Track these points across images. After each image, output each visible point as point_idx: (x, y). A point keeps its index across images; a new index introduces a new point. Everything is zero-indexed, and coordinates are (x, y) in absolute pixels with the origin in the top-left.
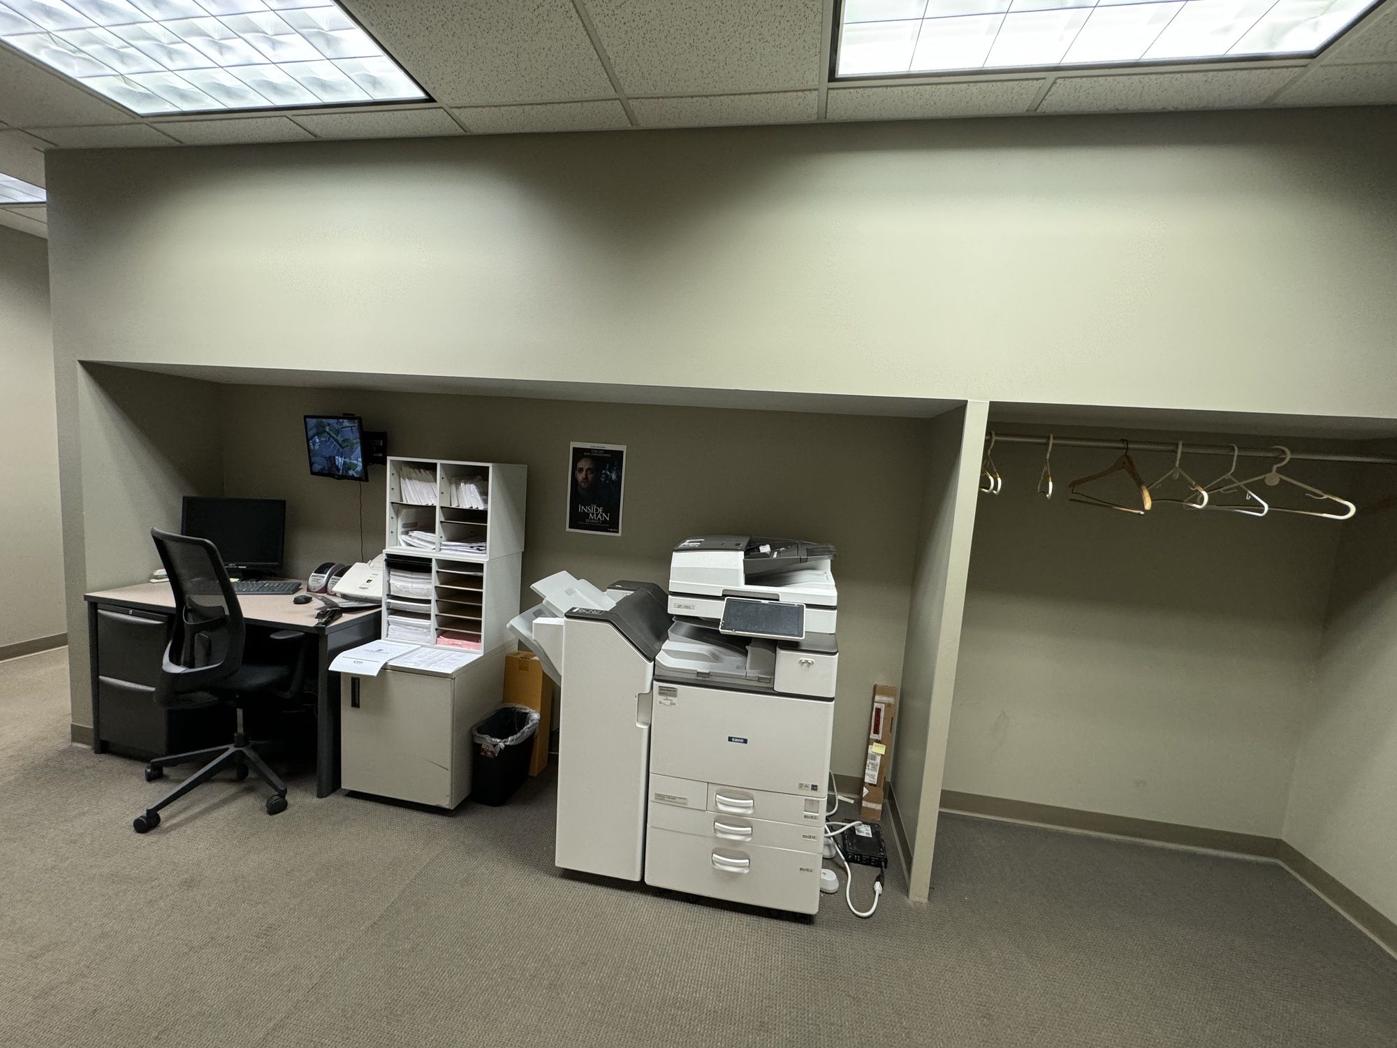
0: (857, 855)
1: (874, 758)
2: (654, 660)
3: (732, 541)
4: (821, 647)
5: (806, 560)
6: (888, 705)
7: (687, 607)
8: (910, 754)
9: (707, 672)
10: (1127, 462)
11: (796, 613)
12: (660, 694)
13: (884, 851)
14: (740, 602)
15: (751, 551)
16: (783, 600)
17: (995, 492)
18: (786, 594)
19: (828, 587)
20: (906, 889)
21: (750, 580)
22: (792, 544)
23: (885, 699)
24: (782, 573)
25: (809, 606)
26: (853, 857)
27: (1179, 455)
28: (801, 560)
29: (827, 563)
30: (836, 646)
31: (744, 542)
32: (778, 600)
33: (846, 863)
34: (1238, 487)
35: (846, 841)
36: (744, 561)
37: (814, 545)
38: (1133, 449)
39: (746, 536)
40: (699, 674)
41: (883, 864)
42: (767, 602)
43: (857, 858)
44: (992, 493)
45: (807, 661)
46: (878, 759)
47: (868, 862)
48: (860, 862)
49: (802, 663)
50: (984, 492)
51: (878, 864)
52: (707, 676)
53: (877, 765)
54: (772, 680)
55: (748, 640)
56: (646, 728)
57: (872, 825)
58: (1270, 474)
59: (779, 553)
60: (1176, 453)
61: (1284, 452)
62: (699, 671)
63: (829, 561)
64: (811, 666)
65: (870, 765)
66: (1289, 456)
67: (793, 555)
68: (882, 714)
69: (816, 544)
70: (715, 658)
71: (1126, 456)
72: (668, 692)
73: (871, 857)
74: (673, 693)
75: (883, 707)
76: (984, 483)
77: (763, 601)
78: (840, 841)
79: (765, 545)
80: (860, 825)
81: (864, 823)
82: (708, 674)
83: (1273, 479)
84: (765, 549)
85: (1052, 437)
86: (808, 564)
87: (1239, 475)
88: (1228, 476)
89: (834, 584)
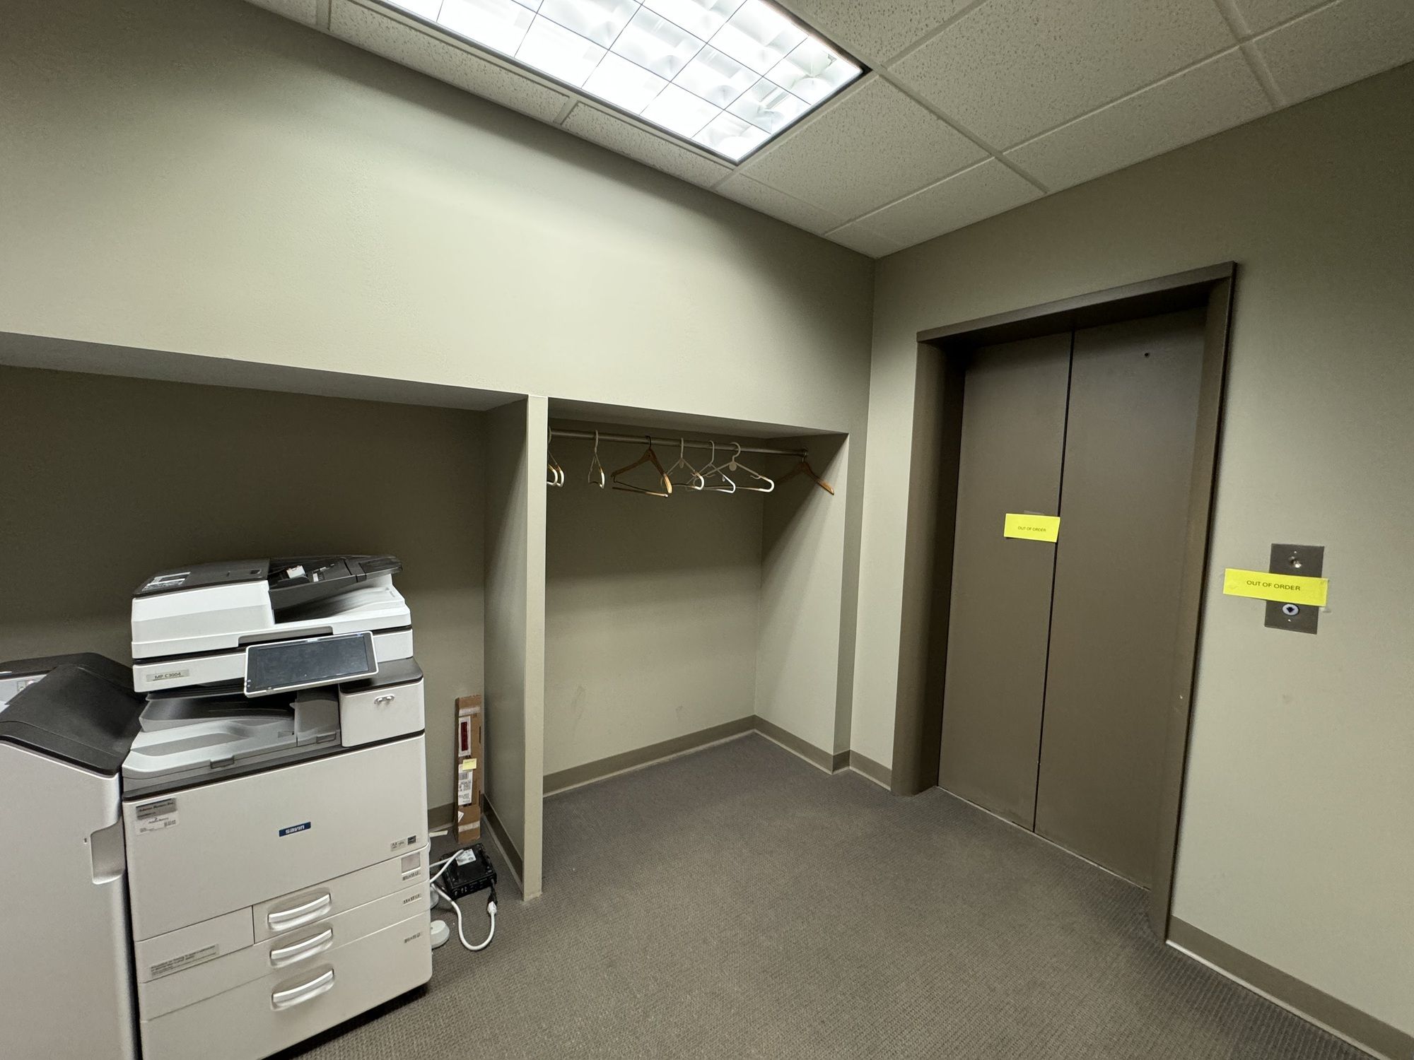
0: (463, 887)
1: (465, 776)
2: (120, 770)
3: (245, 569)
4: (400, 676)
5: (365, 578)
6: (474, 716)
7: (173, 675)
8: (504, 757)
9: (230, 756)
10: (651, 455)
11: (360, 644)
12: (140, 817)
13: (491, 866)
14: (271, 649)
15: (276, 578)
16: (337, 632)
17: (559, 484)
18: (341, 624)
19: (397, 605)
20: (520, 894)
21: (281, 616)
22: (334, 561)
23: (470, 710)
24: (330, 597)
25: (376, 632)
26: (459, 892)
27: (682, 447)
28: (357, 579)
29: (387, 579)
30: (419, 670)
31: (264, 568)
32: (331, 634)
33: (453, 903)
34: (717, 472)
35: (449, 879)
36: (269, 592)
37: (367, 558)
38: (655, 444)
39: (263, 558)
40: (213, 765)
41: (492, 881)
42: (315, 639)
43: (464, 891)
44: (557, 486)
45: (385, 699)
46: (470, 775)
47: (477, 888)
48: (469, 893)
49: (378, 702)
50: (550, 485)
51: (487, 884)
52: (230, 762)
53: (470, 782)
54: (338, 735)
55: (292, 696)
56: (116, 879)
57: (473, 848)
58: (732, 463)
59: (319, 574)
60: (681, 447)
61: (737, 447)
62: (212, 760)
63: (390, 575)
64: (391, 702)
65: (463, 786)
66: (740, 449)
67: (341, 575)
68: (469, 727)
69: (369, 556)
70: (239, 733)
71: (650, 449)
72: (155, 810)
73: (477, 881)
74: (170, 806)
75: (468, 720)
76: (550, 477)
77: (310, 640)
78: (441, 882)
79: (296, 567)
80: (461, 853)
81: (466, 849)
82: (232, 760)
83: (733, 466)
84: (296, 572)
85: (597, 433)
86: (367, 582)
87: (717, 464)
88: (710, 464)
89: (403, 599)
